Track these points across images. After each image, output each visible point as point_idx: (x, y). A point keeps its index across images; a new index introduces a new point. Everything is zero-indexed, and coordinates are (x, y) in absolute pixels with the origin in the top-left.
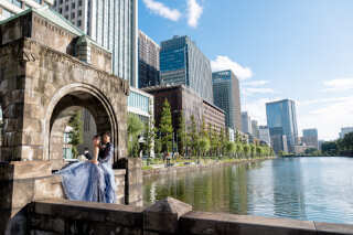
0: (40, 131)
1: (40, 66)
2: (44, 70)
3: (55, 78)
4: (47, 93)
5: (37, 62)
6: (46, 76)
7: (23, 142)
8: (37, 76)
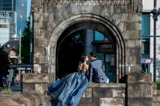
0: (46, 54)
1: (44, 12)
2: (46, 14)
3: (55, 17)
4: (49, 29)
5: (41, 10)
6: (48, 18)
7: (34, 62)
8: (42, 19)
